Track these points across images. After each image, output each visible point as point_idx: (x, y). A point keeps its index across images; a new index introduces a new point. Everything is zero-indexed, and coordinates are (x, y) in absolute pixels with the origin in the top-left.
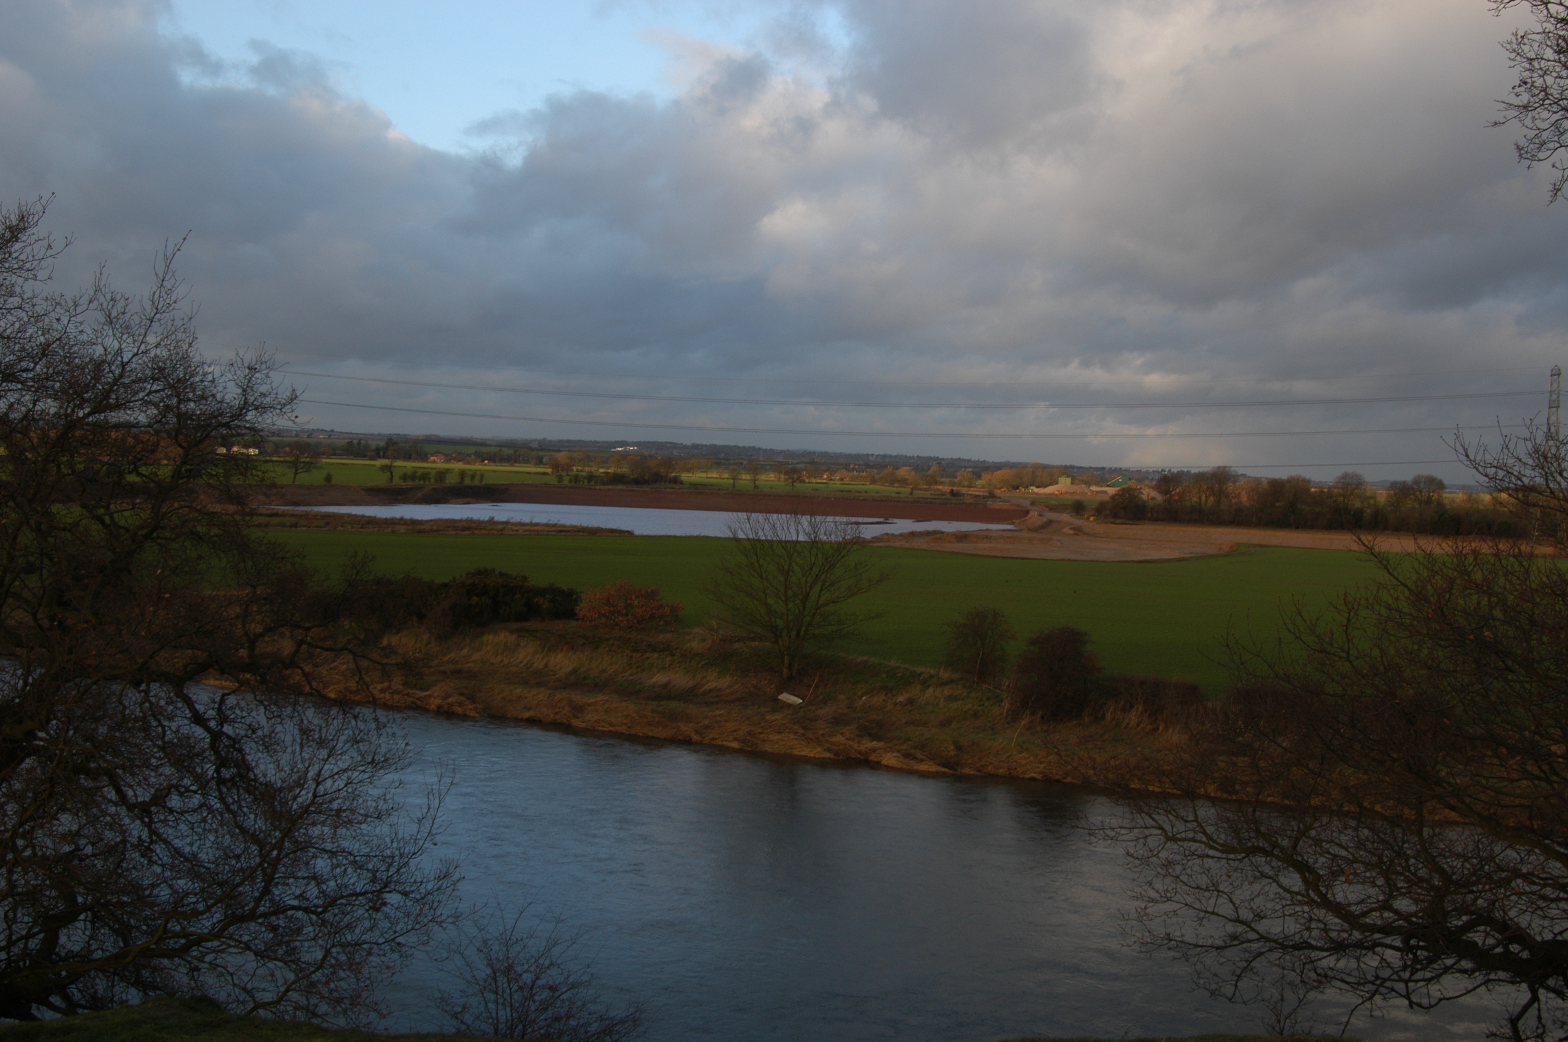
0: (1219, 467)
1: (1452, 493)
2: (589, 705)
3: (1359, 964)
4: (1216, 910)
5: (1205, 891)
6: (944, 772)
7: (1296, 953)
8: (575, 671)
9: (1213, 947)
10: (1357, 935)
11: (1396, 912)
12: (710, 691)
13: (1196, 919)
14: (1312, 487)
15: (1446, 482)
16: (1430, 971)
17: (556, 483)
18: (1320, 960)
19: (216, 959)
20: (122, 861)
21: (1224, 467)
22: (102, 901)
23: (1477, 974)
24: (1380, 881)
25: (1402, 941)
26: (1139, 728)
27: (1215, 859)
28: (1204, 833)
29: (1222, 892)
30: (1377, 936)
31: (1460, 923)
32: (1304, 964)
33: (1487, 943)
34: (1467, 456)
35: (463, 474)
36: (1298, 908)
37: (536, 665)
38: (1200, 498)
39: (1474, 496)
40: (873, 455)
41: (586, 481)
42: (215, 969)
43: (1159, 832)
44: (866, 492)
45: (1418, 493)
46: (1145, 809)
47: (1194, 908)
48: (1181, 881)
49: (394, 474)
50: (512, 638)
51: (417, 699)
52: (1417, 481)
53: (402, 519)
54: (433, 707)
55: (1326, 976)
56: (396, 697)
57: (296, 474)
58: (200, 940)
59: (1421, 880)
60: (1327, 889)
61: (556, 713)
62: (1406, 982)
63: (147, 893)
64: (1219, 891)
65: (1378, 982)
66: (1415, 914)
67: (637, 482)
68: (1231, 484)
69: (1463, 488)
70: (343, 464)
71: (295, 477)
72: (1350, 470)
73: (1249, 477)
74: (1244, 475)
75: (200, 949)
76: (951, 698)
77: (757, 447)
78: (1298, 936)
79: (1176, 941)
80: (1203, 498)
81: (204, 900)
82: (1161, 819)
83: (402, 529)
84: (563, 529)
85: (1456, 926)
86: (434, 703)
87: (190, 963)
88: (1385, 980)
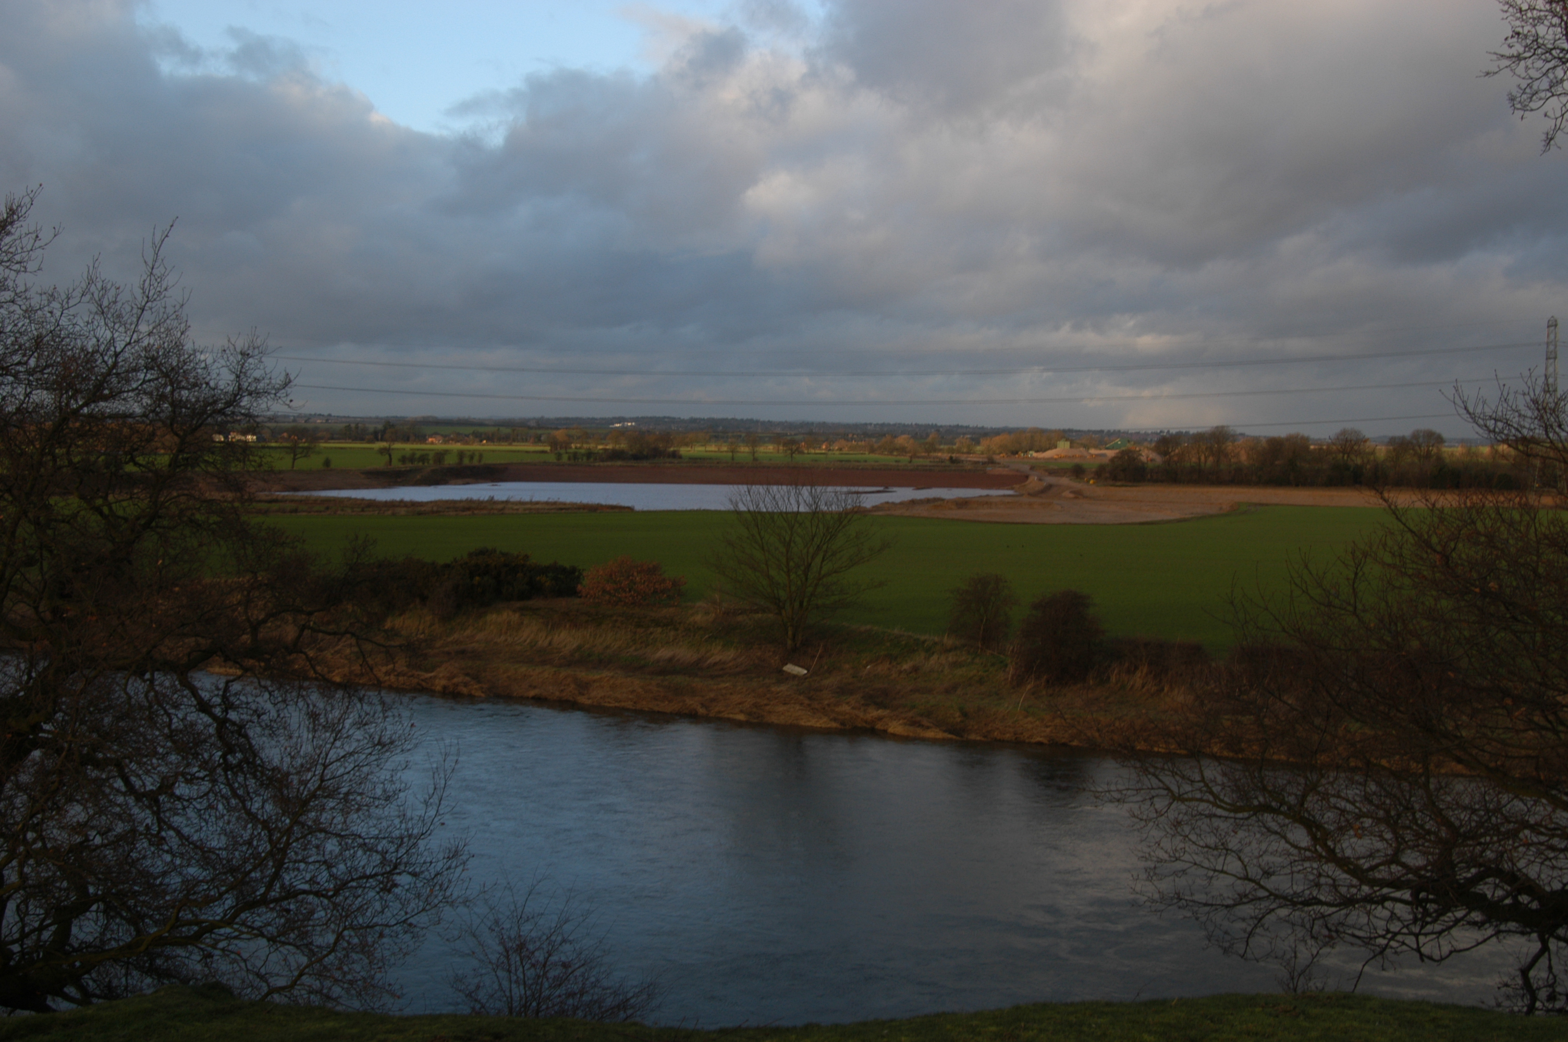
0: (1217, 427)
1: (1451, 447)
2: (594, 681)
3: (1369, 919)
4: (1225, 868)
5: (1214, 850)
6: (951, 740)
7: (1306, 909)
8: (579, 648)
9: (1223, 905)
10: (1366, 889)
11: (1404, 865)
12: (715, 664)
13: (1205, 878)
14: (1312, 444)
15: (1445, 435)
16: (1440, 924)
17: (555, 461)
18: (1330, 915)
19: (229, 945)
20: (131, 851)
21: (1223, 427)
22: (114, 891)
23: (1487, 925)
24: (1388, 836)
25: (1411, 895)
26: (1144, 690)
27: (1222, 819)
28: (1211, 793)
29: (1231, 850)
30: (1385, 890)
31: (1469, 875)
32: (1314, 920)
33: (1496, 895)
34: (1466, 408)
35: (461, 454)
36: (1307, 864)
37: (540, 643)
38: (1199, 459)
39: (1473, 449)
40: (871, 424)
41: (585, 458)
42: (228, 956)
43: (1165, 792)
44: (866, 461)
45: (1417, 448)
46: (1152, 770)
47: (1202, 867)
48: (1190, 840)
49: (393, 457)
50: (515, 617)
51: (423, 680)
52: (1415, 435)
53: (402, 501)
54: (438, 688)
55: (1337, 931)
56: (401, 678)
57: (294, 459)
58: (212, 927)
59: (1429, 832)
60: (1335, 844)
61: (562, 691)
62: (1417, 936)
63: (158, 882)
64: (1227, 850)
65: (1389, 936)
66: (1424, 868)
67: (636, 457)
68: (1230, 444)
69: (1462, 441)
70: (342, 448)
71: (293, 463)
72: (1349, 426)
73: (1248, 436)
74: (1242, 435)
75: (213, 936)
76: (955, 665)
77: (755, 419)
78: (1307, 892)
79: (1186, 900)
80: (1203, 458)
81: (217, 887)
82: (1168, 780)
83: (403, 511)
84: (563, 507)
85: (1465, 878)
86: (439, 684)
87: (202, 950)
88: (1395, 934)
